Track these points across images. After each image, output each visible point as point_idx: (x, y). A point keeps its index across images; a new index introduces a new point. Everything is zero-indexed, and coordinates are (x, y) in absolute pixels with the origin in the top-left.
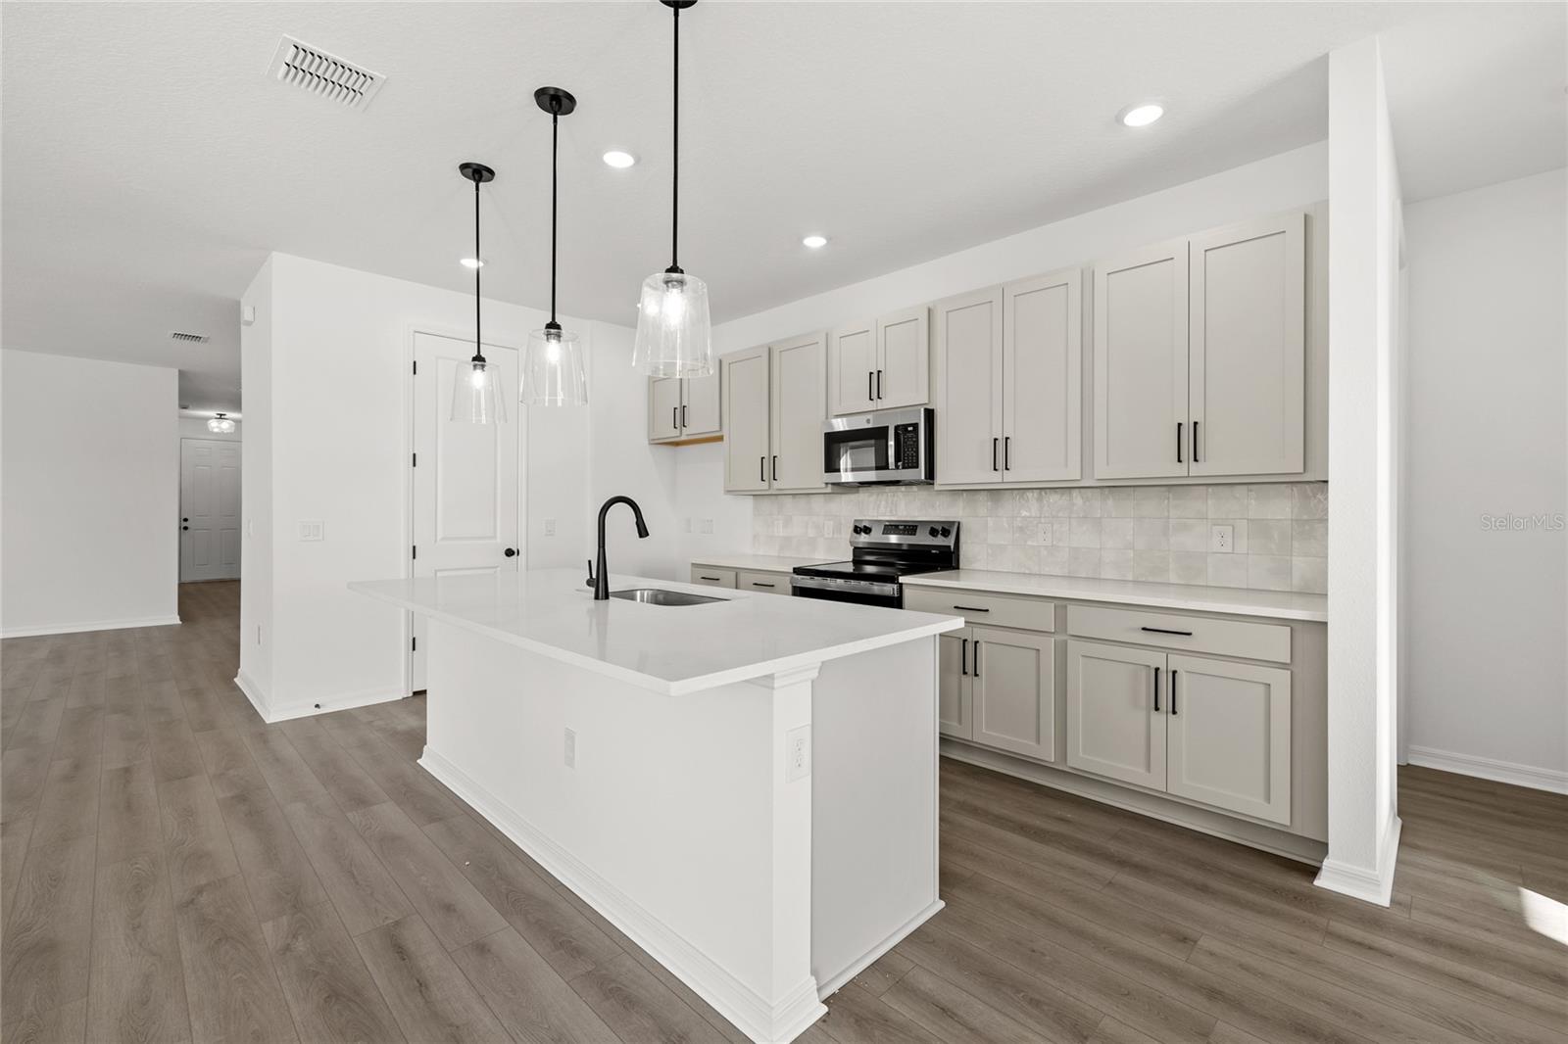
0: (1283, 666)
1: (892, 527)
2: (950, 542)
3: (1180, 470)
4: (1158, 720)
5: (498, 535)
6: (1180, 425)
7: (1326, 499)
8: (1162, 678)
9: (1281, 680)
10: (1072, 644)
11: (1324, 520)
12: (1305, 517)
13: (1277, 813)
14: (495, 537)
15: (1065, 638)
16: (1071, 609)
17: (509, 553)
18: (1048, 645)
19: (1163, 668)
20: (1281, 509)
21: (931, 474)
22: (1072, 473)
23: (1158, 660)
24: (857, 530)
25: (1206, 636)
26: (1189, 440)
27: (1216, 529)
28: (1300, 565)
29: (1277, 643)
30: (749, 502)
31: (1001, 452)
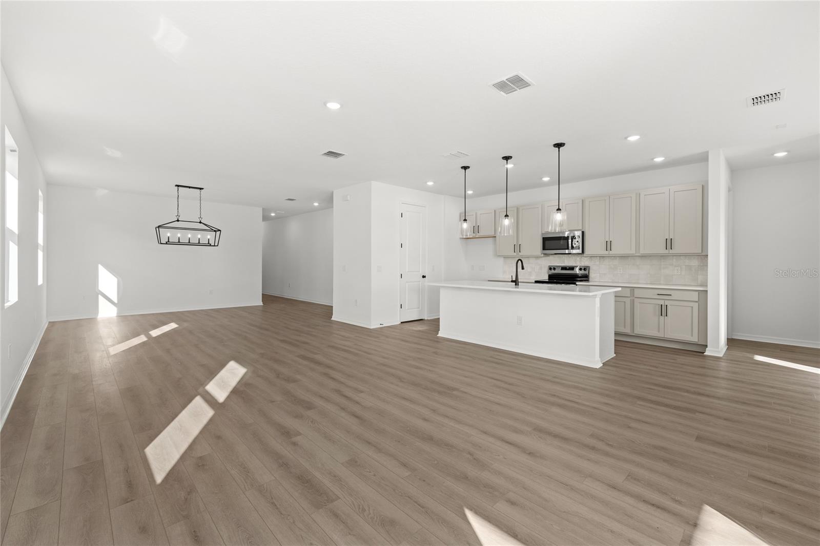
0: (696, 302)
1: (564, 268)
2: (586, 272)
3: (667, 252)
4: (662, 318)
5: (420, 271)
6: (667, 239)
7: (707, 260)
8: (663, 307)
9: (696, 306)
10: (636, 300)
11: (707, 266)
12: (701, 265)
13: (695, 339)
14: (419, 271)
15: (633, 298)
16: (635, 290)
17: (424, 277)
18: (628, 301)
19: (663, 305)
20: (695, 263)
21: (583, 252)
22: (633, 252)
23: (662, 302)
24: (550, 269)
25: (675, 295)
26: (669, 244)
27: (676, 268)
28: (700, 278)
29: (695, 297)
30: (502, 260)
31: (609, 245)
